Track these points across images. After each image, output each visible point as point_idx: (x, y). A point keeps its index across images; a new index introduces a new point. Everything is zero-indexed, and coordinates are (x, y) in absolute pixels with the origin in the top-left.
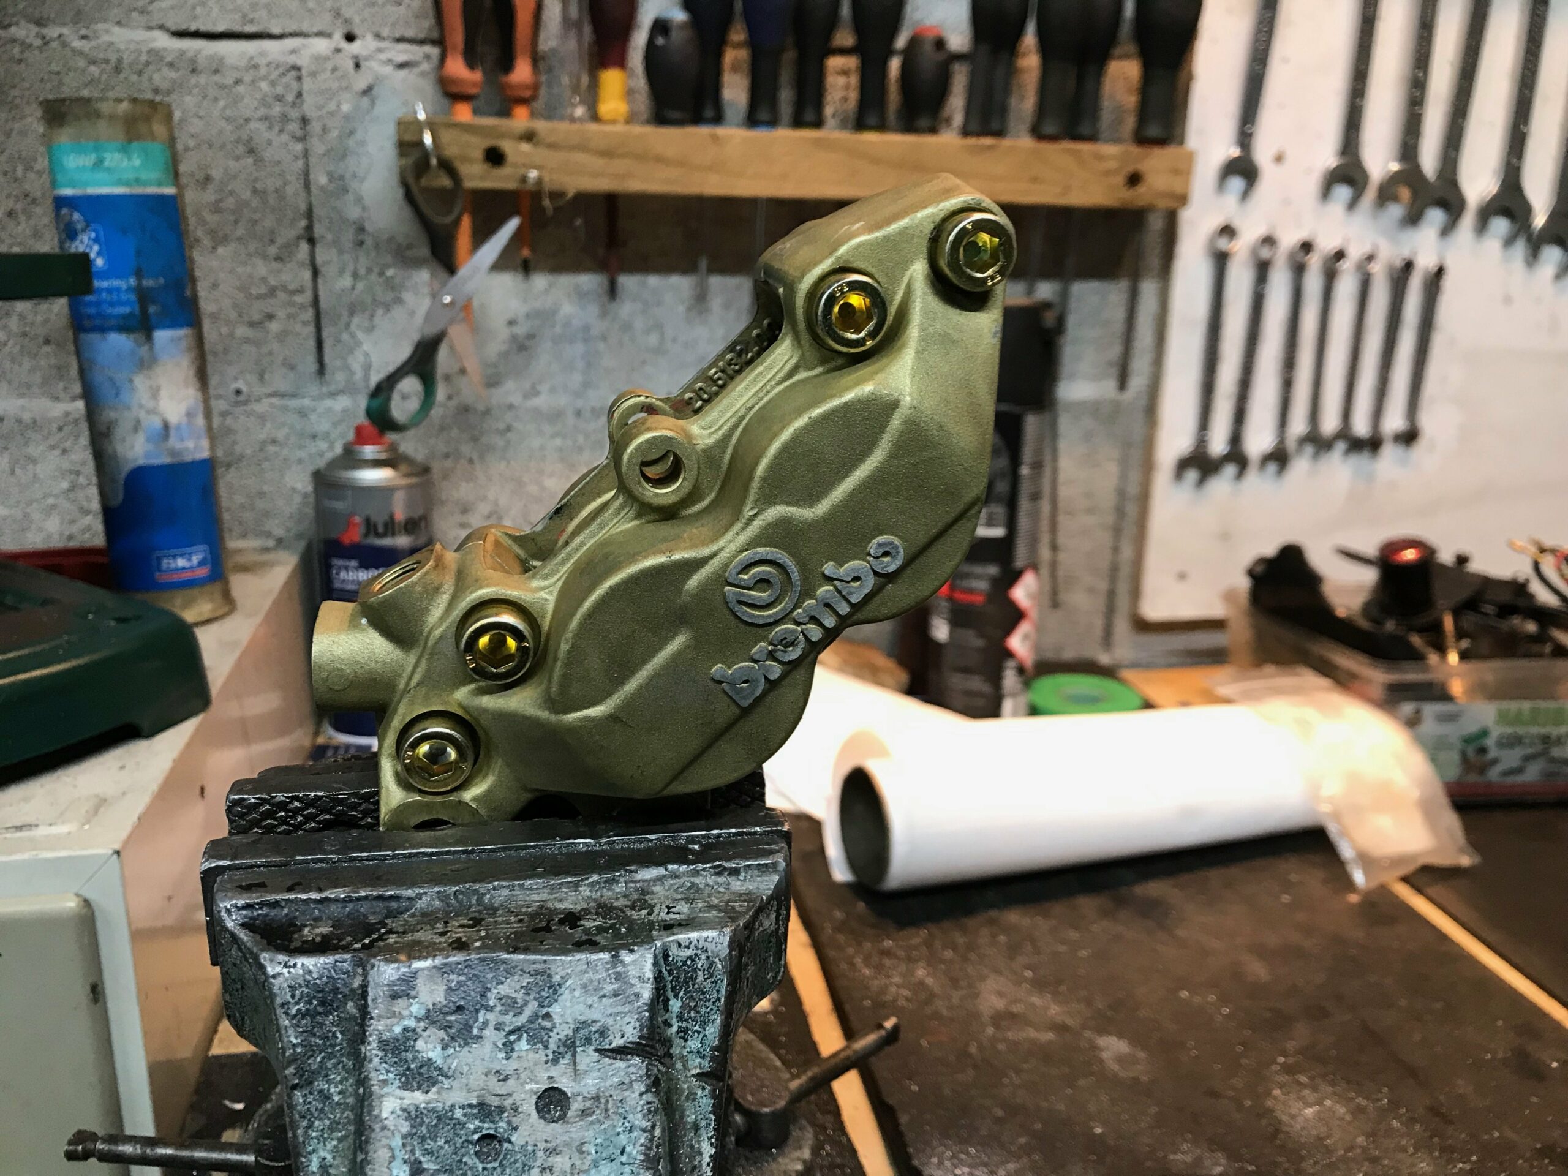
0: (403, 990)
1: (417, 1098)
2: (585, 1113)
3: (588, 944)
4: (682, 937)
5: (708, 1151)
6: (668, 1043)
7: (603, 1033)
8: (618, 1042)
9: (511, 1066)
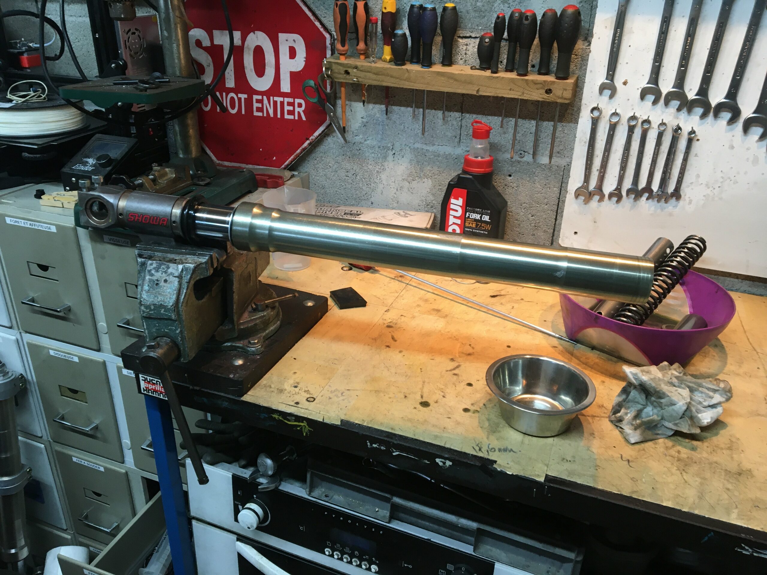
0: (151, 264)
1: (150, 277)
2: (169, 283)
3: (175, 263)
4: (187, 264)
5: (185, 291)
6: (182, 277)
7: (174, 274)
8: (175, 275)
9: (162, 276)
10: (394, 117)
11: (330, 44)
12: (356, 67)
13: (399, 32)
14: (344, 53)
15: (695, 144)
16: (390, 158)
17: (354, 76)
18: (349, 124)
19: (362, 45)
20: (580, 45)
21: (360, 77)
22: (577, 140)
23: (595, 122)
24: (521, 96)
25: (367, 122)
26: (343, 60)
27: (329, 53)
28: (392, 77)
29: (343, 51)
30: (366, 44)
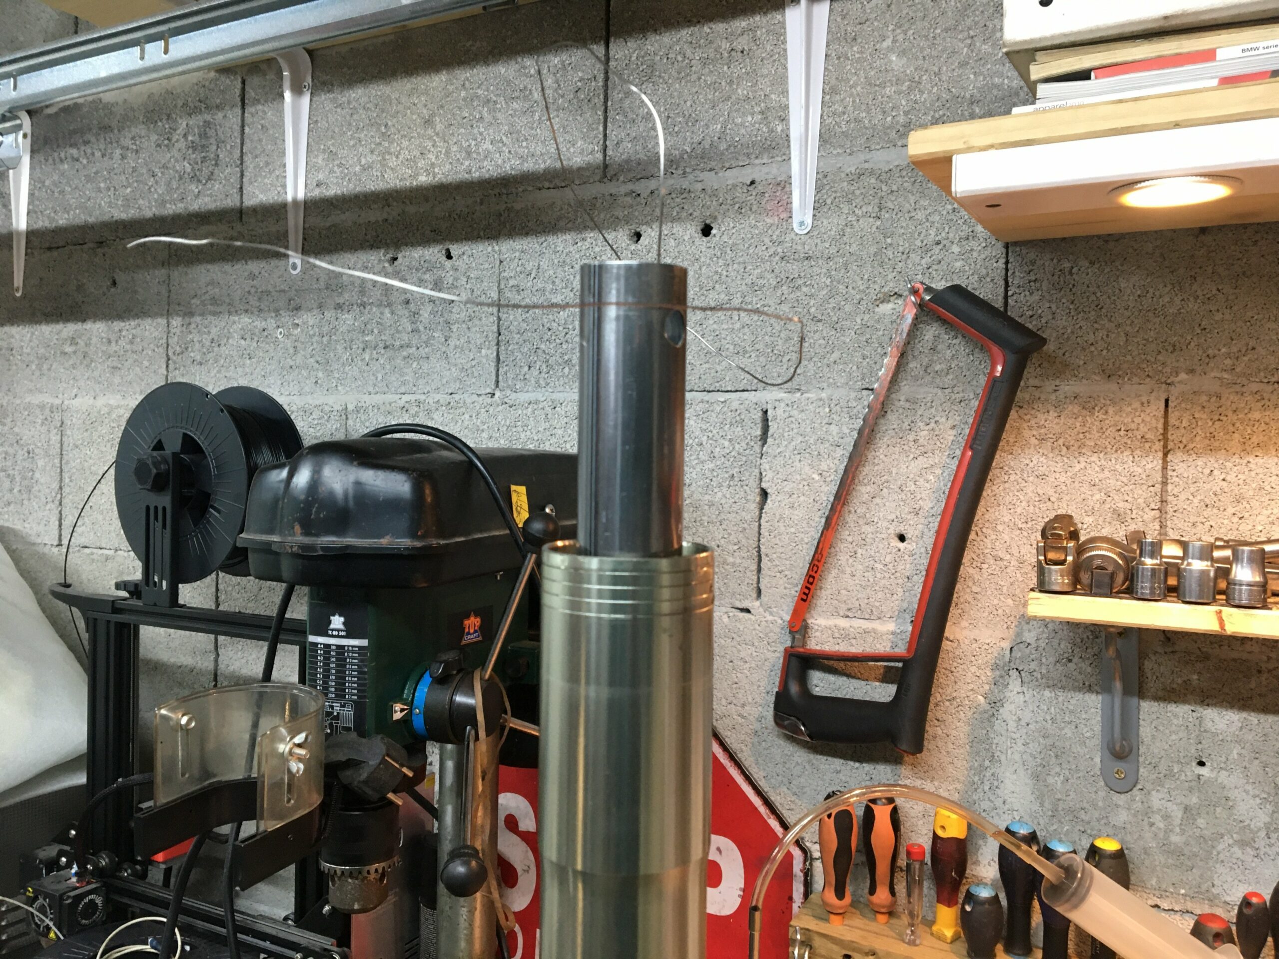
11: (801, 871)
13: (982, 892)
14: (841, 911)
19: (882, 895)
26: (838, 928)
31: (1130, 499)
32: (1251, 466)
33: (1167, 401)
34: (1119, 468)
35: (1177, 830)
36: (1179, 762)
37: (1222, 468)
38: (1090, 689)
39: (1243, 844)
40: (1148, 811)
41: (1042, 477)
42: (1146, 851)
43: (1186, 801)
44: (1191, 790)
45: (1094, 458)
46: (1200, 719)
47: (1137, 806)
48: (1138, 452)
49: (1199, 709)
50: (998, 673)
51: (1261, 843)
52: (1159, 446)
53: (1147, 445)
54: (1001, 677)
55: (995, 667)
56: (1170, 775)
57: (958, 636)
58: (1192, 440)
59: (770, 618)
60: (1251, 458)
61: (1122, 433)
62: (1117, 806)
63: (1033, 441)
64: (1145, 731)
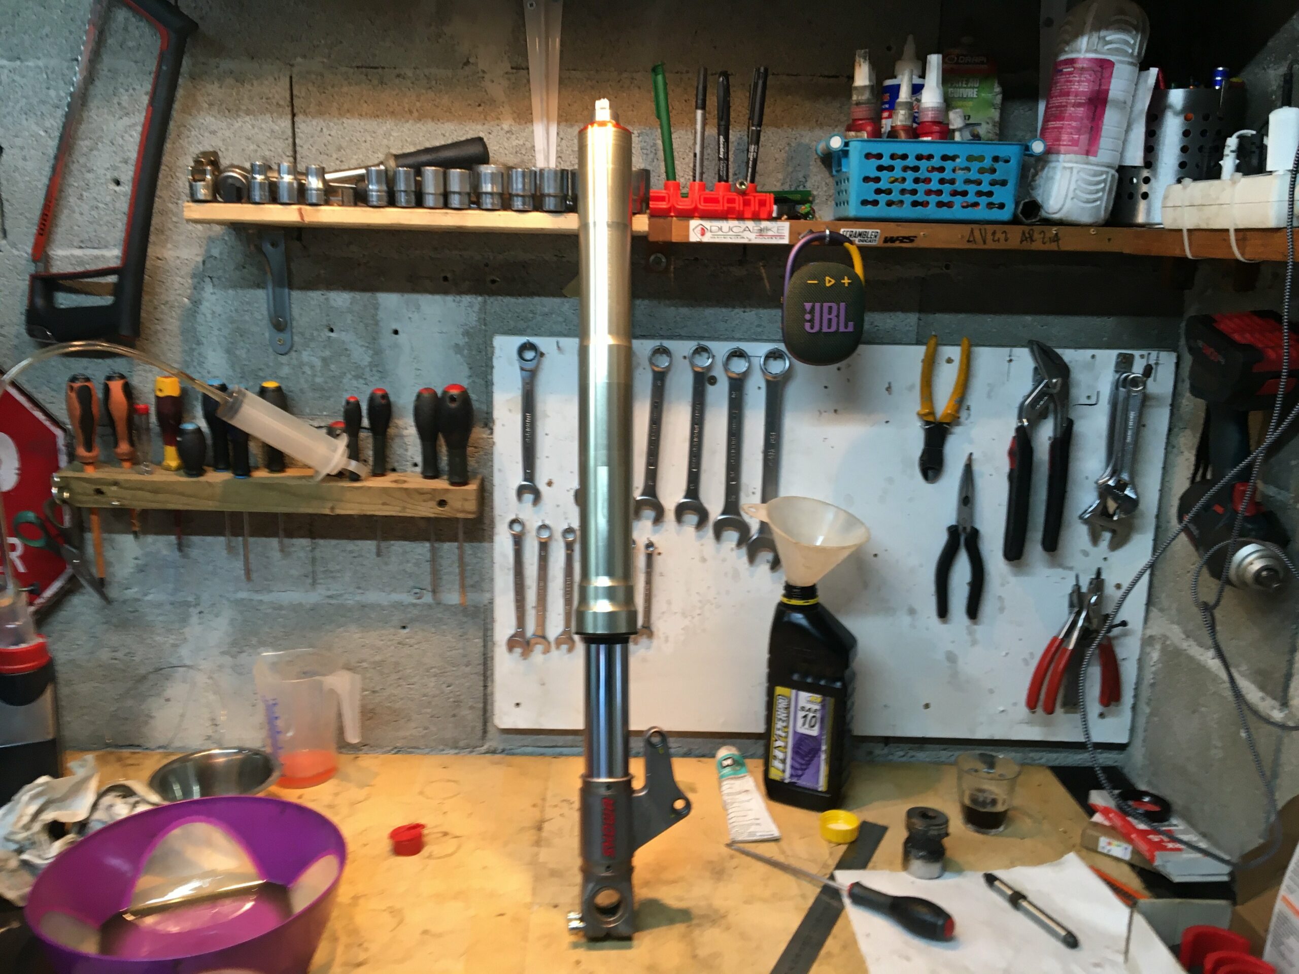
10: (194, 553)
11: (64, 445)
12: (116, 483)
13: (189, 427)
14: (91, 461)
15: (658, 562)
16: (194, 619)
17: (113, 497)
18: (111, 570)
19: (124, 447)
20: (478, 433)
21: (124, 498)
22: (497, 567)
23: (518, 541)
24: (400, 512)
25: (146, 565)
26: (91, 472)
27: (63, 460)
28: (182, 494)
29: (90, 458)
30: (132, 443)
31: (273, 149)
32: (345, 125)
33: (291, 78)
34: (263, 126)
35: (319, 374)
36: (317, 330)
37: (328, 128)
38: (259, 285)
39: (357, 377)
40: (301, 365)
41: (213, 133)
42: (302, 391)
43: (323, 355)
44: (325, 347)
45: (247, 119)
46: (327, 299)
47: (295, 362)
48: (275, 114)
49: (325, 292)
50: (196, 280)
51: (367, 375)
52: (288, 110)
53: (281, 109)
54: (199, 283)
55: (194, 276)
56: (312, 339)
57: (166, 255)
58: (309, 107)
59: (16, 252)
60: (345, 120)
61: (264, 100)
62: (282, 364)
63: (206, 105)
64: (296, 311)
